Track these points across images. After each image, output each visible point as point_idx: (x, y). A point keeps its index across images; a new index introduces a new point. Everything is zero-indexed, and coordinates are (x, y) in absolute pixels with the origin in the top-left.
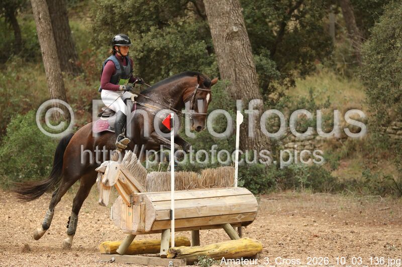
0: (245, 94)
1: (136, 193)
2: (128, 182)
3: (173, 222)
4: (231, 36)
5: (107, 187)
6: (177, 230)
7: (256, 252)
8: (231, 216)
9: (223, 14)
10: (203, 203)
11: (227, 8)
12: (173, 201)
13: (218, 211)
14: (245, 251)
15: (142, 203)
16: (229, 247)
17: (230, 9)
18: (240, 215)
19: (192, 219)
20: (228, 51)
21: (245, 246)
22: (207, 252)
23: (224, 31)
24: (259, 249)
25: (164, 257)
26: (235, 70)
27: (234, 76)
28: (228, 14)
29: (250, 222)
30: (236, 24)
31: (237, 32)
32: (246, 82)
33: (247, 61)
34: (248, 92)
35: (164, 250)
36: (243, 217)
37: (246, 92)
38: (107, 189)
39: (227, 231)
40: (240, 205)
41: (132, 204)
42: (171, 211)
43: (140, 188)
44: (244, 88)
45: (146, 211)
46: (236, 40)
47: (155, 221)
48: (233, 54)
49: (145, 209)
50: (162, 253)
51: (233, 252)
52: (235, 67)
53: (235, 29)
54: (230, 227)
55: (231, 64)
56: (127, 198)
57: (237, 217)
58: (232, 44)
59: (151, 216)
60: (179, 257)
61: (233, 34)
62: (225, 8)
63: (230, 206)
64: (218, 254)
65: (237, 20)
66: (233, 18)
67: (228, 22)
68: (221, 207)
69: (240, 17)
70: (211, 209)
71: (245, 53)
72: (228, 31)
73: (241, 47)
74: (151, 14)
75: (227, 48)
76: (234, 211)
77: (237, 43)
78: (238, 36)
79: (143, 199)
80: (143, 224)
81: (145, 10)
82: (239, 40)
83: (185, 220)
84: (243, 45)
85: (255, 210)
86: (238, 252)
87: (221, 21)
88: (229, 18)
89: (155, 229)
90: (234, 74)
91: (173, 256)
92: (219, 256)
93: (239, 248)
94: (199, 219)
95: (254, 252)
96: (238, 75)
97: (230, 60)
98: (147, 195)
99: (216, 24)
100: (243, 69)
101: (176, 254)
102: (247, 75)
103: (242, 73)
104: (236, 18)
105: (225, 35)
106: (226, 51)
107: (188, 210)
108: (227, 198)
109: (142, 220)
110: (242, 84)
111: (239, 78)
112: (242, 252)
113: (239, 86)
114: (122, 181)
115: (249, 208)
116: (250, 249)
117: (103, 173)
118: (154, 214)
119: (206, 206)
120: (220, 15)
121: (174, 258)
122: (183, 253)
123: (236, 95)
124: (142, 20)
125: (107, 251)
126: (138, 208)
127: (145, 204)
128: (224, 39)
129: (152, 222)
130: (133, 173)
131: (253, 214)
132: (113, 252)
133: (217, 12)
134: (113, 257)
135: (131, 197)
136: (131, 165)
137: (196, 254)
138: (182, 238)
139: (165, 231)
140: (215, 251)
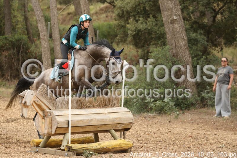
0: (180, 54)
1: (47, 110)
2: (41, 103)
3: (70, 128)
4: (173, 22)
5: (26, 106)
6: (72, 133)
7: (128, 148)
8: (114, 125)
9: (169, 9)
10: (93, 117)
11: (171, 6)
12: (70, 116)
13: (104, 122)
14: (120, 147)
15: (50, 116)
16: (108, 145)
17: (173, 7)
18: (120, 124)
19: (85, 127)
20: (171, 30)
21: (120, 144)
22: (91, 148)
23: (169, 19)
24: (130, 146)
25: (63, 150)
26: (175, 41)
27: (174, 44)
28: (172, 9)
29: (128, 129)
30: (176, 15)
31: (176, 20)
32: (181, 47)
33: (182, 36)
34: (182, 53)
35: (63, 146)
36: (123, 126)
37: (181, 53)
38: (26, 107)
39: (111, 134)
40: (120, 118)
41: (44, 116)
42: (69, 122)
43: (50, 107)
44: (179, 51)
46: (176, 24)
47: (57, 127)
48: (174, 32)
49: (52, 120)
50: (62, 148)
51: (111, 148)
52: (175, 39)
53: (175, 18)
54: (113, 131)
55: (173, 37)
56: (41, 113)
57: (118, 126)
58: (173, 26)
59: (55, 125)
60: (71, 151)
61: (174, 21)
62: (170, 6)
63: (113, 119)
64: (99, 149)
65: (177, 13)
66: (174, 12)
67: (172, 14)
68: (107, 119)
69: (178, 11)
70: (98, 120)
71: (181, 31)
72: (171, 19)
73: (179, 28)
74: (141, 11)
75: (171, 28)
76: (116, 122)
77: (177, 26)
78: (177, 21)
79: (51, 114)
80: (50, 130)
81: (138, 9)
82: (178, 24)
83: (79, 127)
84: (180, 26)
85: (132, 121)
86: (115, 148)
87: (167, 13)
88: (172, 11)
89: (57, 133)
90: (174, 43)
91: (68, 150)
92: (100, 150)
93: (115, 145)
94: (90, 126)
95: (126, 148)
96: (176, 44)
97: (172, 35)
98: (53, 112)
99: (165, 15)
100: (179, 40)
101: (69, 149)
102: (182, 43)
103: (179, 42)
105: (170, 21)
107: (81, 121)
108: (111, 114)
109: (50, 127)
110: (179, 49)
111: (177, 45)
112: (117, 147)
113: (177, 50)
114: (37, 102)
115: (127, 120)
116: (123, 146)
117: (23, 97)
118: (56, 123)
119: (95, 119)
120: (167, 10)
121: (68, 151)
122: (74, 148)
123: (175, 54)
124: (137, 14)
125: (34, 145)
126: (47, 119)
127: (52, 117)
128: (169, 23)
129: (55, 128)
130: (45, 97)
131: (130, 124)
132: (38, 146)
133: (166, 8)
134: (37, 149)
135: (44, 112)
136: (44, 93)
137: (84, 149)
138: (89, 138)
139: (66, 134)
140: (97, 147)
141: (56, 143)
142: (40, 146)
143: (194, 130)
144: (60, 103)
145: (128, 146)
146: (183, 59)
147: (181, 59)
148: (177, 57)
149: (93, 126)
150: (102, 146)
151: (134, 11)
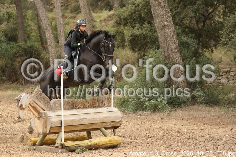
0: (172, 56)
1: (42, 111)
2: (36, 105)
3: (63, 127)
4: (164, 27)
5: (22, 108)
6: (65, 132)
7: (117, 144)
8: (104, 123)
9: (160, 16)
10: (84, 116)
11: (162, 13)
12: (63, 116)
13: (94, 121)
14: (110, 144)
15: (45, 117)
16: (98, 141)
17: (164, 13)
18: (110, 123)
19: (77, 126)
20: (163, 35)
21: (109, 140)
22: (83, 145)
23: (161, 25)
24: (119, 142)
25: (57, 147)
26: (167, 44)
27: (166, 47)
28: (163, 16)
29: (118, 127)
30: (167, 21)
31: (167, 25)
32: (172, 50)
33: (173, 40)
34: (173, 56)
35: (57, 144)
36: (112, 124)
37: (172, 55)
38: (22, 110)
39: (102, 132)
40: (110, 117)
41: (40, 117)
42: (62, 122)
43: (44, 108)
44: (171, 53)
45: (47, 121)
46: (167, 29)
47: (51, 127)
48: (166, 36)
49: (46, 121)
50: (56, 145)
51: (101, 144)
52: (167, 43)
53: (166, 23)
54: (103, 129)
55: (165, 41)
56: (36, 114)
57: (108, 124)
58: (165, 31)
59: (49, 125)
60: (64, 148)
61: (165, 26)
62: (161, 13)
63: (103, 118)
64: (90, 145)
65: (168, 19)
66: (165, 18)
67: (163, 20)
68: (97, 119)
69: (169, 17)
70: (89, 120)
71: (172, 36)
72: (162, 24)
73: (170, 33)
74: (137, 18)
75: (163, 33)
76: (106, 120)
77: (168, 31)
78: (168, 27)
79: (45, 115)
80: (45, 129)
81: (134, 16)
82: (169, 29)
83: (72, 126)
84: (171, 31)
85: (120, 120)
86: (105, 144)
87: (159, 20)
88: (163, 18)
89: (51, 132)
90: (166, 46)
91: (61, 147)
92: (91, 147)
93: (105, 142)
94: (82, 125)
95: (116, 144)
96: (168, 47)
97: (164, 39)
98: (47, 113)
99: (157, 21)
100: (171, 44)
101: (63, 146)
102: (173, 47)
103: (170, 46)
104: (167, 18)
105: (161, 26)
106: (162, 35)
107: (74, 120)
108: (101, 113)
109: (45, 127)
110: (170, 52)
111: (168, 49)
112: (107, 144)
113: (169, 53)
114: (32, 105)
115: (116, 119)
116: (112, 142)
117: (20, 101)
118: (50, 123)
119: (86, 118)
120: (159, 17)
121: (62, 148)
122: (66, 146)
123: (167, 57)
124: (133, 21)
125: (32, 144)
126: (42, 120)
127: (46, 118)
128: (161, 29)
129: (49, 128)
130: (40, 100)
131: (119, 122)
132: (35, 144)
133: (157, 15)
134: (34, 147)
135: (39, 113)
136: (38, 96)
137: (76, 146)
138: (83, 136)
139: (59, 133)
140: (88, 144)
141: (52, 141)
142: (36, 144)
143: (183, 125)
144: (54, 105)
145: (117, 142)
146: (175, 61)
147: (173, 61)
148: (169, 59)
149: (84, 125)
150: (93, 143)
151: (131, 19)
